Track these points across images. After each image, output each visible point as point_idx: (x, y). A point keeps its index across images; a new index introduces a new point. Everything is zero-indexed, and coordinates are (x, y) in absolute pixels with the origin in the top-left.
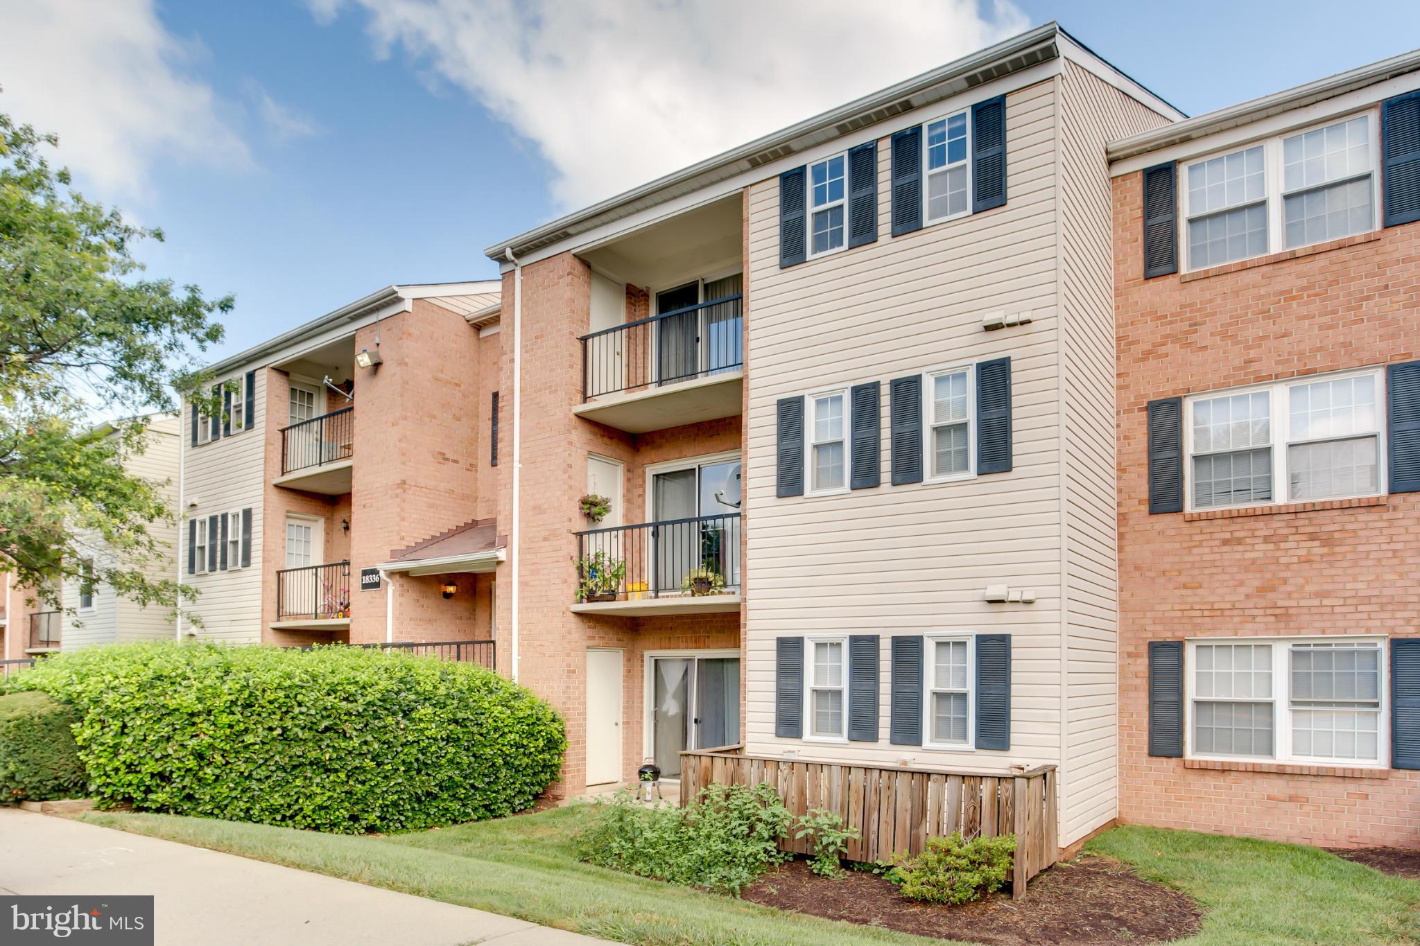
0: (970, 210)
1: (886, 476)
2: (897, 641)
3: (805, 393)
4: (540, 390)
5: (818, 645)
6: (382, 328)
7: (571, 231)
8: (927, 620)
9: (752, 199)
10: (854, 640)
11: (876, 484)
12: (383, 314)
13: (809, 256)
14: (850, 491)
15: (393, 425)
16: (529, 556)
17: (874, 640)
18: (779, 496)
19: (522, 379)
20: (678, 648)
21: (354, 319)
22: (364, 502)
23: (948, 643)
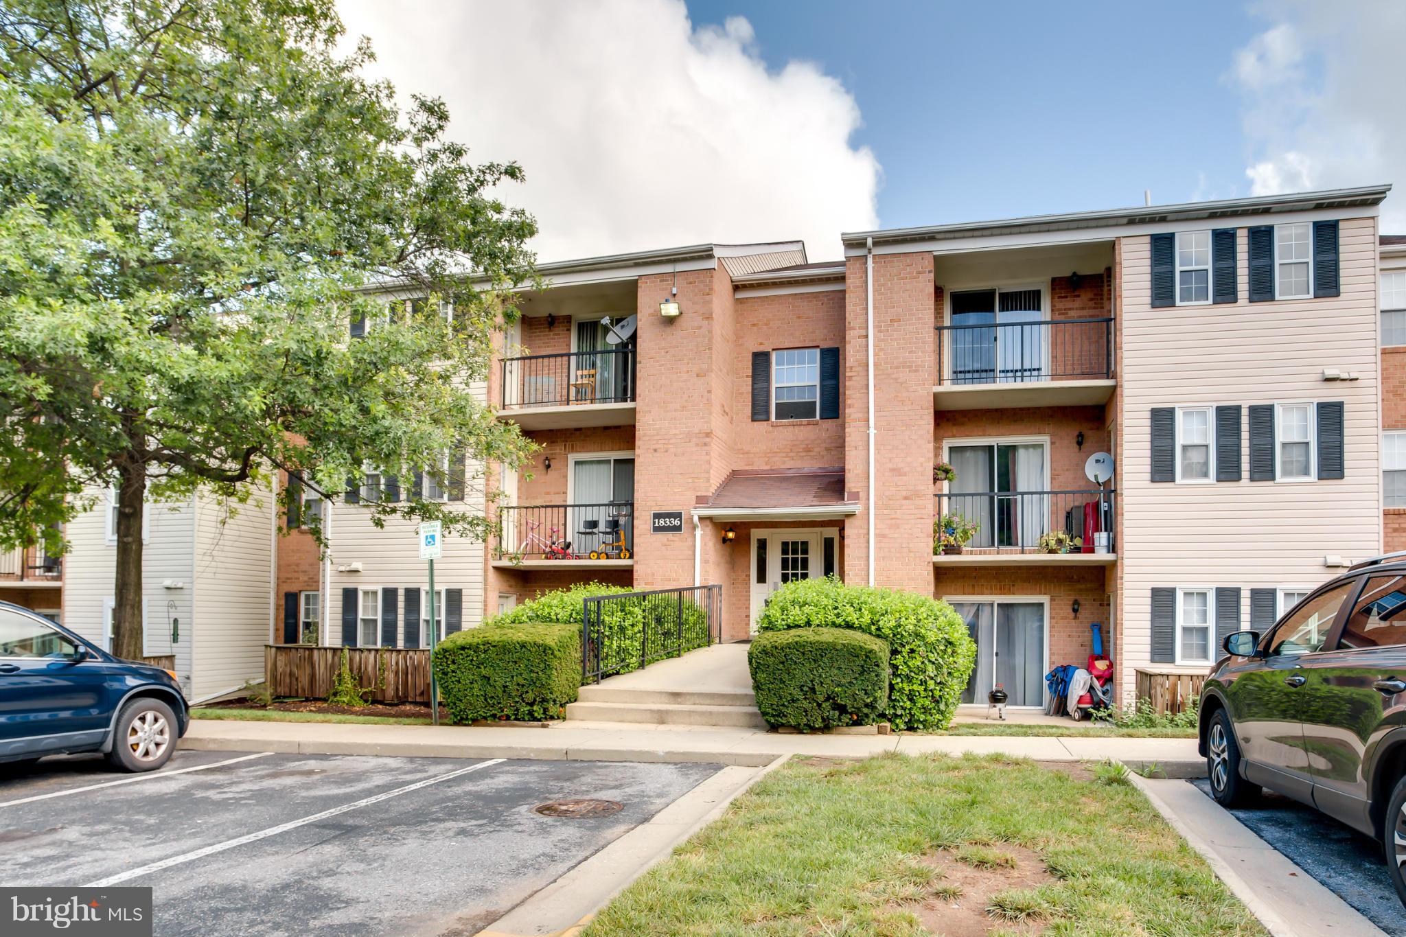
0: (1312, 295)
1: (1245, 474)
2: (1255, 593)
3: (1176, 405)
4: (898, 368)
5: (1185, 594)
6: (679, 280)
7: (938, 236)
8: (1279, 578)
9: (1124, 248)
10: (1220, 592)
11: (1239, 479)
12: (681, 267)
13: (1178, 303)
14: (1215, 482)
15: (698, 376)
16: (886, 512)
17: (1237, 591)
18: (1153, 481)
19: (875, 355)
20: (982, 594)
21: (637, 265)
22: (655, 447)
23: (1294, 594)
